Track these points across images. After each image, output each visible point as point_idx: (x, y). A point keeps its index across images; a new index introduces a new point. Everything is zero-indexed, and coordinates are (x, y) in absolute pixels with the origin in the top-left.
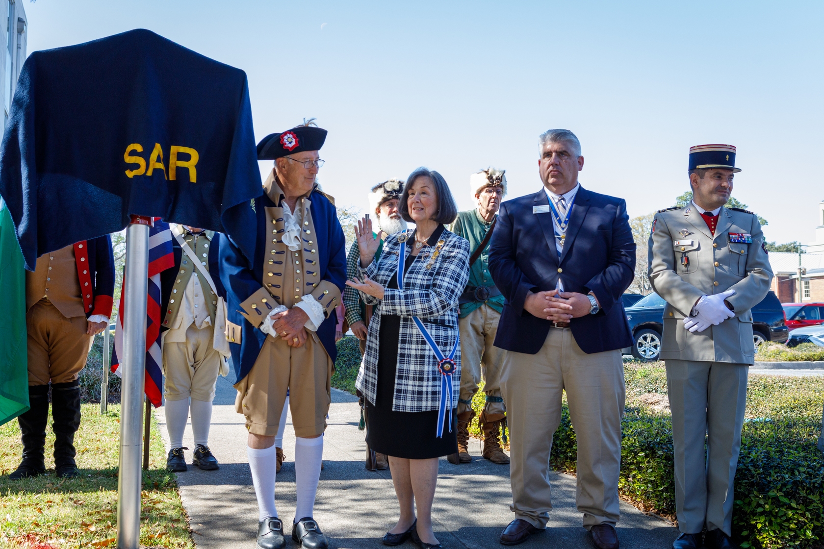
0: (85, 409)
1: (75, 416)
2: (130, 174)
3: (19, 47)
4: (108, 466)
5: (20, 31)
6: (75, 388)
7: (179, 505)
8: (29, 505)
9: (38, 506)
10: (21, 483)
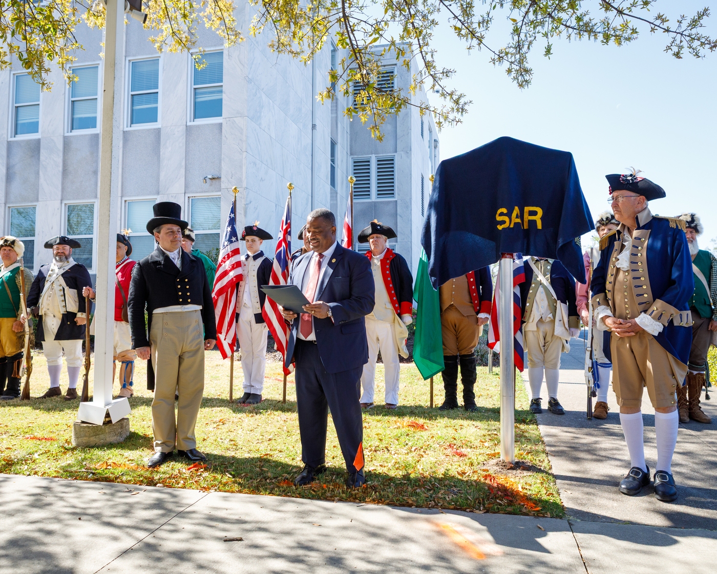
0: (480, 370)
1: (474, 375)
2: (500, 228)
3: (435, 157)
4: (494, 406)
5: (436, 147)
6: (473, 357)
7: (539, 435)
8: (450, 426)
9: (455, 428)
10: (445, 412)
